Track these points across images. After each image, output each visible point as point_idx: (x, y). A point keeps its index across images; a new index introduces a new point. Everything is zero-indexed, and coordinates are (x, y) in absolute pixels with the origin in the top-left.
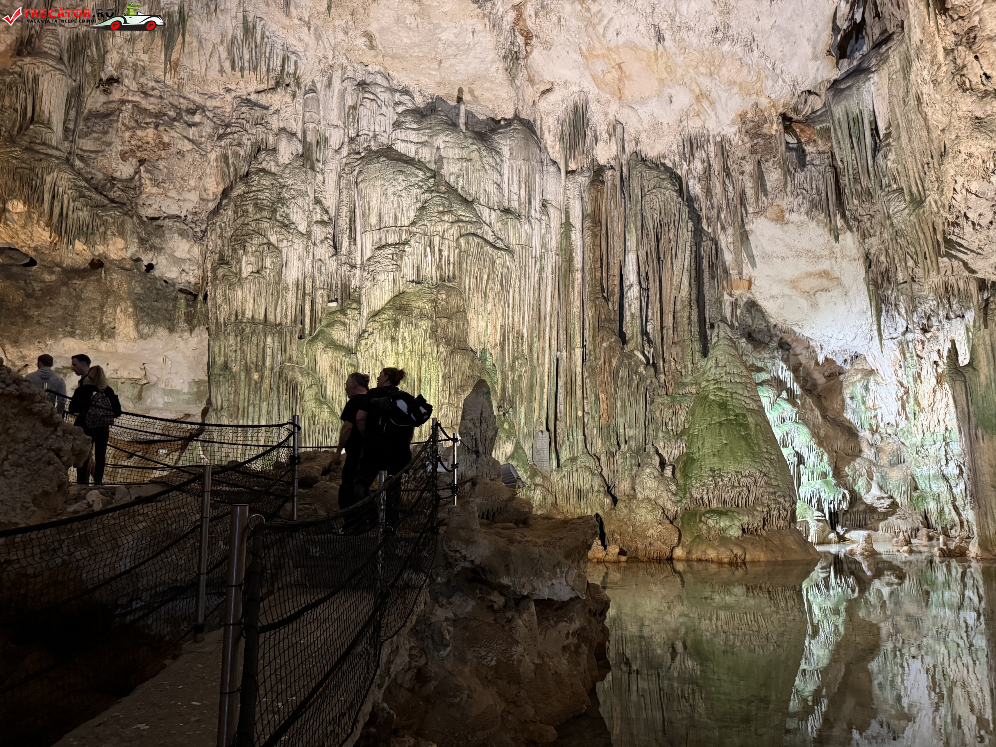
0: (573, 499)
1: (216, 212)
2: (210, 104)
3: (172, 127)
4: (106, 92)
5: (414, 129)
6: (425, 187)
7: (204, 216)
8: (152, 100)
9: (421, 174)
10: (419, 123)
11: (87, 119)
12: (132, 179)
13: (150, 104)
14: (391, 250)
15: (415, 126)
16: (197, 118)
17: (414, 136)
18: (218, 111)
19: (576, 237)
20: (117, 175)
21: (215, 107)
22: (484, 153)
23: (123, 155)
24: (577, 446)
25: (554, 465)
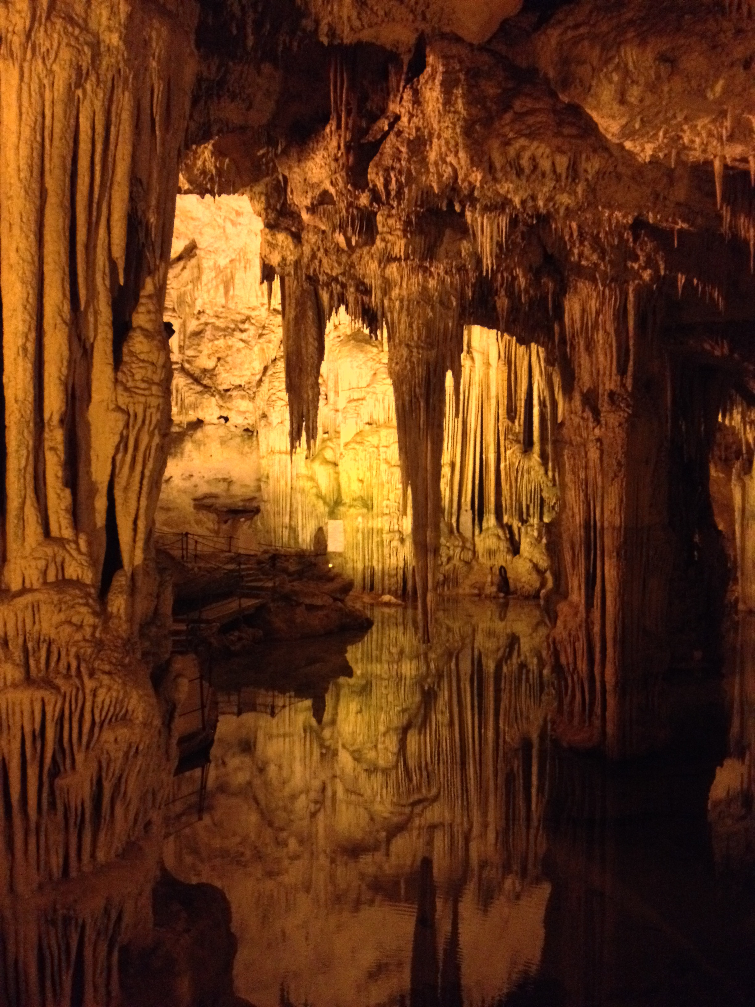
0: (487, 556)
1: (261, 381)
2: (253, 314)
3: (232, 335)
4: (198, 319)
7: (254, 383)
8: (221, 320)
11: (189, 338)
12: (214, 369)
13: (220, 323)
16: (246, 326)
18: (258, 318)
20: (207, 367)
21: (256, 316)
23: (209, 356)
24: (490, 521)
25: (477, 532)
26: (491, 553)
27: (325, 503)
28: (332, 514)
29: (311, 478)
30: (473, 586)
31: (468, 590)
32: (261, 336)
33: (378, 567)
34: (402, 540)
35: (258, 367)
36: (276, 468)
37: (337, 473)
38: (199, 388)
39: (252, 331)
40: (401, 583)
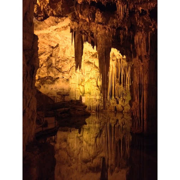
1: (70, 70)
2: (69, 58)
3: (65, 62)
4: (58, 58)
9: (91, 65)
10: (92, 57)
11: (57, 62)
12: (61, 68)
13: (63, 59)
14: (88, 75)
16: (68, 60)
23: (60, 66)
24: (113, 97)
25: (110, 100)
26: (113, 104)
27: (82, 93)
28: (83, 95)
29: (79, 89)
30: (110, 110)
31: (109, 110)
32: (70, 62)
33: (91, 106)
34: (96, 100)
35: (70, 68)
36: (73, 86)
37: (84, 88)
38: (58, 71)
39: (69, 61)
40: (96, 109)
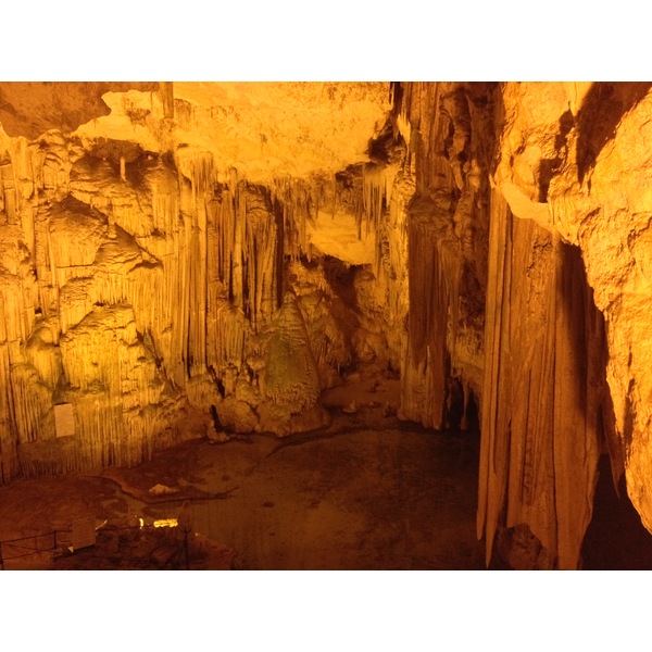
0: (199, 399)
5: (87, 181)
6: (101, 233)
9: (97, 222)
10: (91, 174)
14: (80, 283)
15: (87, 178)
17: (88, 187)
19: (202, 237)
22: (140, 197)
24: (201, 369)
25: (186, 379)
27: (49, 389)
29: (29, 366)
37: (60, 355)
